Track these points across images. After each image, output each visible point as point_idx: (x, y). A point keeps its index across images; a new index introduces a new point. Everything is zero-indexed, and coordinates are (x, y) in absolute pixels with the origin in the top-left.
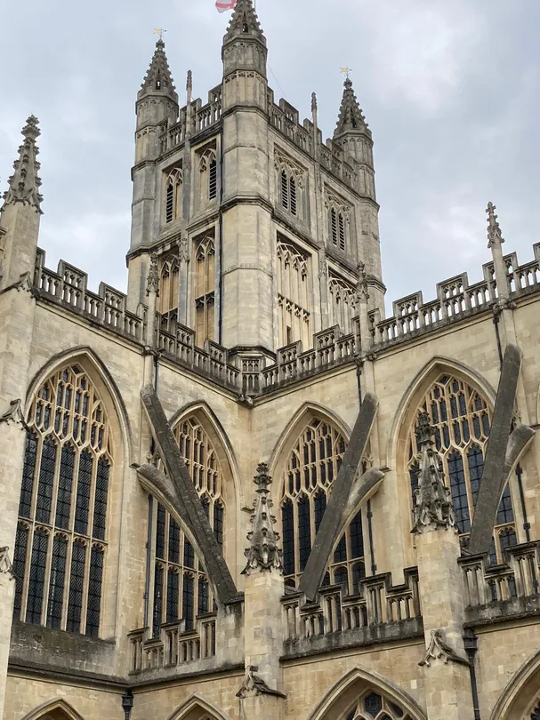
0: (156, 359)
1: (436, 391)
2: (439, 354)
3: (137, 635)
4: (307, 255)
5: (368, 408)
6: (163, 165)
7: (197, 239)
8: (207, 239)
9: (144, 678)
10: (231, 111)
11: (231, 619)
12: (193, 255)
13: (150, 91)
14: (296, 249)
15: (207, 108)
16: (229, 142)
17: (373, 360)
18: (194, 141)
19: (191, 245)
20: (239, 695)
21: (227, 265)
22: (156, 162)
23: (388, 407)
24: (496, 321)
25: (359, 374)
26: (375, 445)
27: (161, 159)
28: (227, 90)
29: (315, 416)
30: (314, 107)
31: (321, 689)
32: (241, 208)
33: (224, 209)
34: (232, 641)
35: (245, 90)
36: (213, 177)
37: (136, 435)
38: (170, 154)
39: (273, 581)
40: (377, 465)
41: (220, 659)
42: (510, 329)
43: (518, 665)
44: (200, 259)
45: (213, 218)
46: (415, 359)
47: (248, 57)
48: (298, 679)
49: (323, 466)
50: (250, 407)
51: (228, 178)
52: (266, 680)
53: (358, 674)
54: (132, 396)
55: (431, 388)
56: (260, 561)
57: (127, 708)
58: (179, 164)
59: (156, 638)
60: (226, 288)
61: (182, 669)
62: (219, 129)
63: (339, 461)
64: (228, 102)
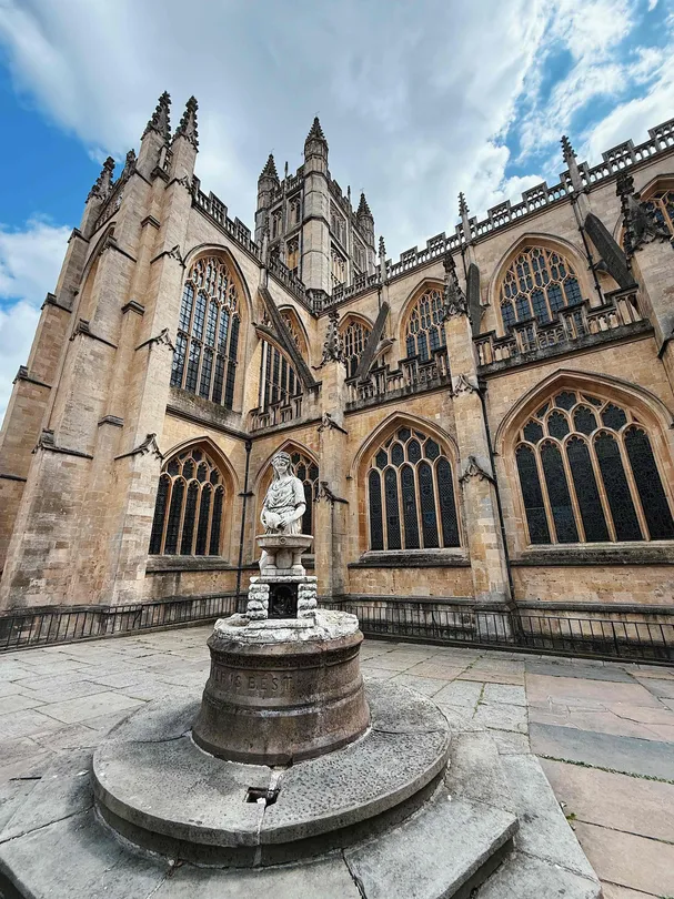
0: (267, 272)
1: (424, 299)
2: (427, 276)
3: (254, 412)
4: (345, 260)
5: (385, 309)
6: (272, 210)
7: (289, 243)
8: (294, 242)
9: (258, 433)
10: (308, 176)
11: (312, 396)
12: (286, 250)
13: (266, 175)
14: (339, 255)
15: (296, 178)
16: (307, 191)
17: (388, 285)
18: (288, 196)
19: (286, 246)
20: (319, 430)
21: (305, 249)
22: (268, 209)
23: (395, 308)
24: (463, 254)
25: (379, 294)
26: (388, 328)
27: (270, 208)
28: (307, 166)
29: (353, 319)
30: (349, 192)
31: (371, 426)
32: (313, 221)
33: (304, 223)
34: (313, 407)
35: (316, 165)
36: (298, 212)
37: (255, 309)
38: (275, 203)
39: (340, 370)
40: (389, 338)
41: (304, 418)
42: (472, 255)
43: (520, 395)
44: (290, 253)
45: (298, 230)
46: (413, 281)
47: (319, 150)
48: (355, 423)
49: (356, 345)
50: (317, 319)
51: (306, 209)
52: (336, 422)
53: (397, 415)
54: (254, 287)
55: (420, 298)
56: (333, 357)
57: (248, 450)
58: (280, 208)
59: (266, 411)
60: (304, 262)
61: (280, 427)
62: (302, 186)
63: (365, 341)
64: (306, 172)
